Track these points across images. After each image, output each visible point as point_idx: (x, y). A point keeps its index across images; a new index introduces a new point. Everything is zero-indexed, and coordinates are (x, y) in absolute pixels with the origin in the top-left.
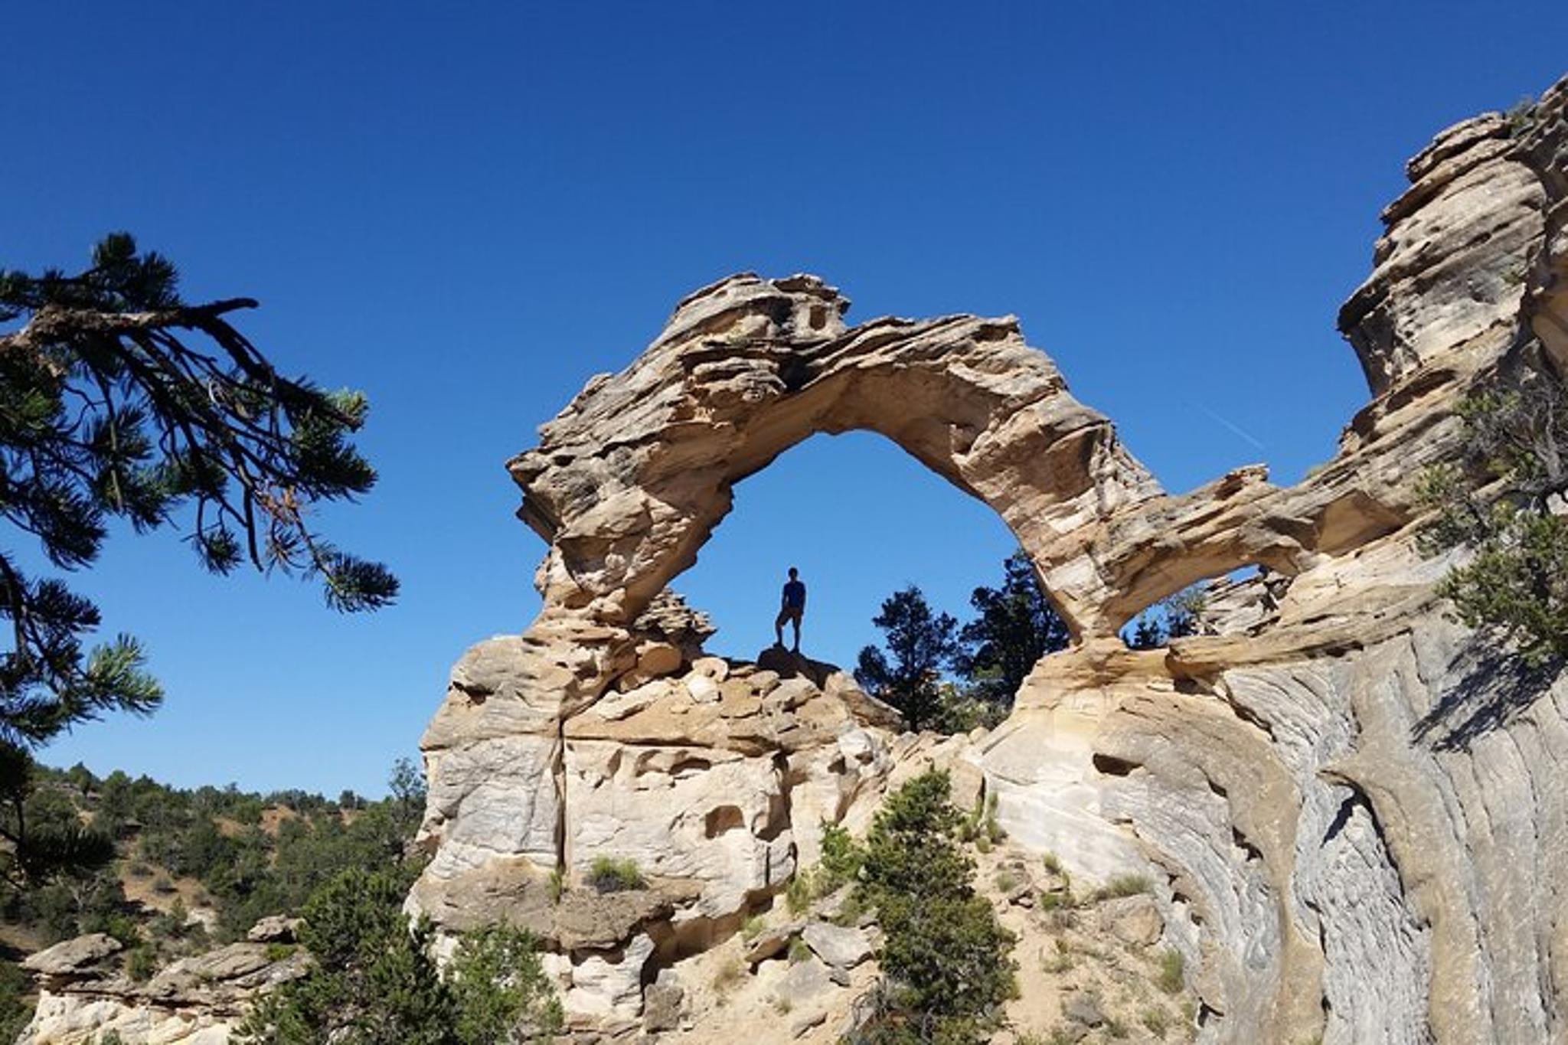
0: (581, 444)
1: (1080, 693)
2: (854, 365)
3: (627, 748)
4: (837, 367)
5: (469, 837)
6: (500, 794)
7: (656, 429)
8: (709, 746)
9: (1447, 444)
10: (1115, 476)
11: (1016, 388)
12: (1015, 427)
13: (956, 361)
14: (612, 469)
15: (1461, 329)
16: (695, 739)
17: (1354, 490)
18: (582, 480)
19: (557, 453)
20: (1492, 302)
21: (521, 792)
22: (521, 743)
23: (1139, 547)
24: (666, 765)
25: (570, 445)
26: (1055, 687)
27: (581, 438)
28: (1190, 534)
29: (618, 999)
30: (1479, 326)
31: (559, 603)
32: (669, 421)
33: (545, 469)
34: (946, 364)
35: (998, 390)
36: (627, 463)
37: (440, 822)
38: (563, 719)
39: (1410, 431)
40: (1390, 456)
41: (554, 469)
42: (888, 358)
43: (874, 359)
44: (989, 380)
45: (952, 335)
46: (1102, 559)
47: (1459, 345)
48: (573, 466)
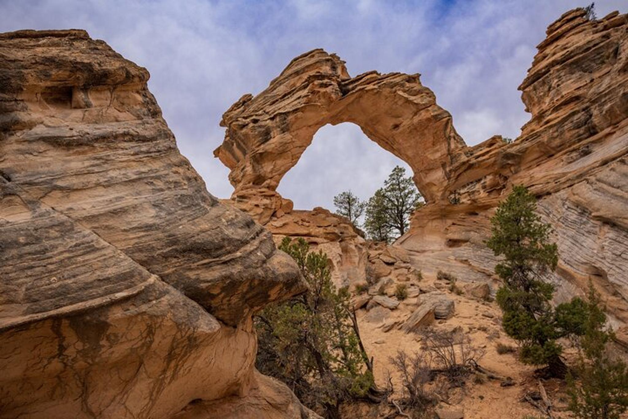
0: (261, 115)
1: (434, 221)
2: (363, 88)
4: (356, 89)
7: (299, 106)
8: (317, 237)
9: (579, 122)
11: (422, 101)
12: (421, 116)
13: (399, 90)
14: (278, 124)
15: (579, 83)
16: (313, 234)
17: (540, 141)
18: (263, 129)
19: (252, 118)
20: (591, 72)
23: (464, 163)
25: (256, 115)
26: (426, 219)
27: (260, 112)
28: (480, 159)
30: (586, 81)
31: (249, 183)
32: (304, 103)
33: (247, 125)
34: (396, 91)
35: (415, 102)
36: (284, 122)
39: (564, 118)
40: (555, 128)
41: (251, 125)
42: (376, 87)
43: (370, 87)
44: (412, 98)
45: (398, 80)
46: (448, 169)
47: (579, 88)
48: (259, 123)
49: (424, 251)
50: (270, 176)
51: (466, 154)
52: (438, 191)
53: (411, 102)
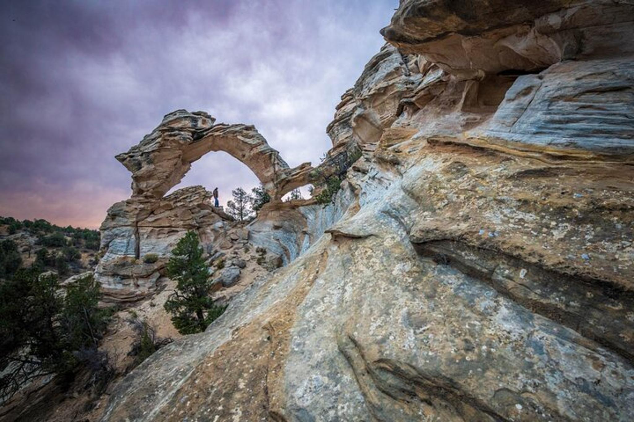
0: (137, 152)
2: (212, 135)
3: (155, 229)
4: (209, 135)
5: (112, 252)
6: (119, 241)
7: (155, 149)
8: (178, 227)
10: (278, 164)
11: (254, 142)
12: (254, 151)
13: (239, 135)
14: (145, 159)
15: (347, 134)
16: (173, 226)
18: (137, 162)
19: (129, 154)
21: (125, 241)
22: (125, 228)
23: (283, 180)
24: (166, 232)
25: (133, 152)
26: (267, 211)
27: (137, 150)
28: (294, 177)
29: (150, 288)
30: (350, 134)
32: (158, 147)
33: (126, 159)
34: (236, 136)
35: (249, 143)
36: (148, 157)
37: (104, 248)
38: (137, 222)
41: (128, 159)
42: (221, 134)
43: (218, 133)
44: (247, 140)
45: (238, 129)
46: (275, 183)
47: (347, 138)
48: (134, 158)
49: (260, 232)
50: (146, 189)
51: (286, 174)
52: (272, 195)
53: (246, 143)
